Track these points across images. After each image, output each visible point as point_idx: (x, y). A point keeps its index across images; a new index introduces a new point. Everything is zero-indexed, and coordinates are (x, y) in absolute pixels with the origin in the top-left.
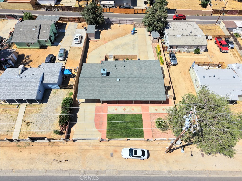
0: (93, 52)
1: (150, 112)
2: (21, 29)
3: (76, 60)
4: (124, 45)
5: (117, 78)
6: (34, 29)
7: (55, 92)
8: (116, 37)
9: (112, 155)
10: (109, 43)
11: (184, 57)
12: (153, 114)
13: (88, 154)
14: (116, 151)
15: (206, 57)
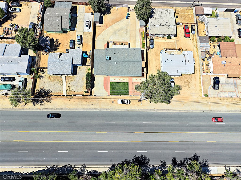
1: (133, 81)
2: (48, 20)
3: (88, 44)
4: (120, 30)
6: (57, 20)
7: (80, 68)
9: (113, 102)
15: (174, 41)
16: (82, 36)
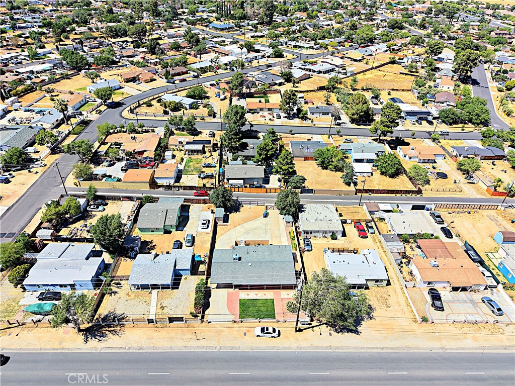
0: (222, 237)
1: (282, 297)
2: (146, 214)
3: (204, 246)
4: (255, 229)
5: (249, 262)
6: (160, 214)
7: (186, 279)
8: (246, 220)
9: (245, 334)
10: (239, 227)
11: (319, 242)
12: (285, 299)
13: (223, 334)
14: (249, 331)
15: (343, 242)
16: (194, 237)
